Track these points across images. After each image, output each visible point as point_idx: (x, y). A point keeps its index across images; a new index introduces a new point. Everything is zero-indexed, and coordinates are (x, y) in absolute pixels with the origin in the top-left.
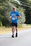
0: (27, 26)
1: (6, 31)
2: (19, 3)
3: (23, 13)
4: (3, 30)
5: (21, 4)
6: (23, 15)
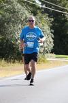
1: (7, 70)
2: (39, 4)
5: (44, 6)
6: (49, 32)
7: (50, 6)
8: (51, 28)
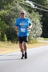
0: (44, 41)
1: (13, 48)
2: (33, 6)
3: (38, 21)
4: (8, 48)
5: (36, 7)
6: (39, 24)
7: (40, 7)
8: (41, 21)
